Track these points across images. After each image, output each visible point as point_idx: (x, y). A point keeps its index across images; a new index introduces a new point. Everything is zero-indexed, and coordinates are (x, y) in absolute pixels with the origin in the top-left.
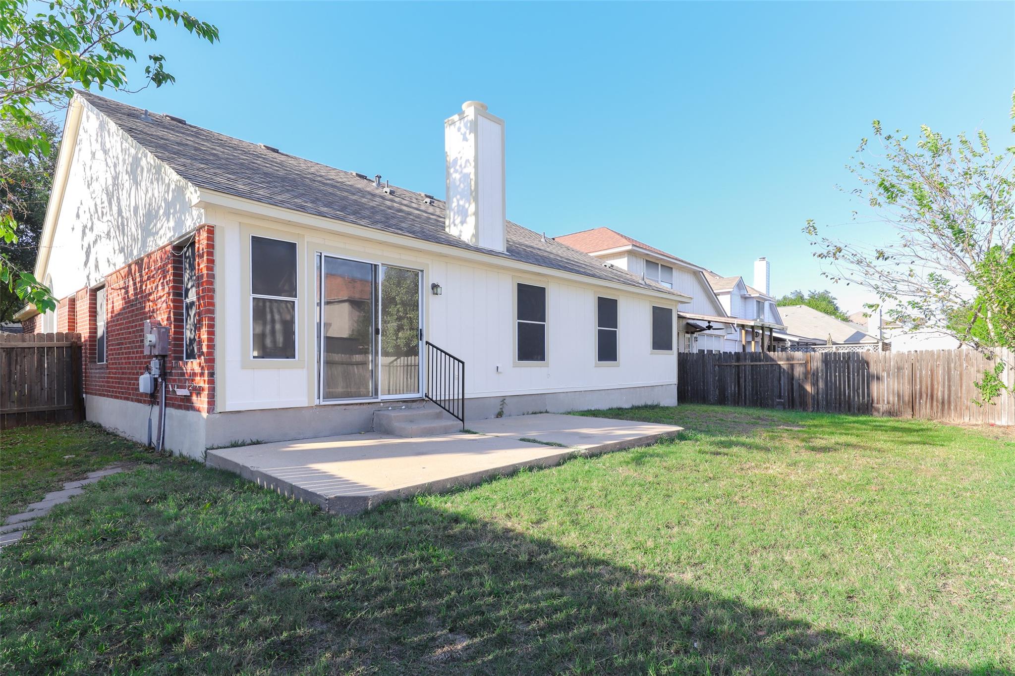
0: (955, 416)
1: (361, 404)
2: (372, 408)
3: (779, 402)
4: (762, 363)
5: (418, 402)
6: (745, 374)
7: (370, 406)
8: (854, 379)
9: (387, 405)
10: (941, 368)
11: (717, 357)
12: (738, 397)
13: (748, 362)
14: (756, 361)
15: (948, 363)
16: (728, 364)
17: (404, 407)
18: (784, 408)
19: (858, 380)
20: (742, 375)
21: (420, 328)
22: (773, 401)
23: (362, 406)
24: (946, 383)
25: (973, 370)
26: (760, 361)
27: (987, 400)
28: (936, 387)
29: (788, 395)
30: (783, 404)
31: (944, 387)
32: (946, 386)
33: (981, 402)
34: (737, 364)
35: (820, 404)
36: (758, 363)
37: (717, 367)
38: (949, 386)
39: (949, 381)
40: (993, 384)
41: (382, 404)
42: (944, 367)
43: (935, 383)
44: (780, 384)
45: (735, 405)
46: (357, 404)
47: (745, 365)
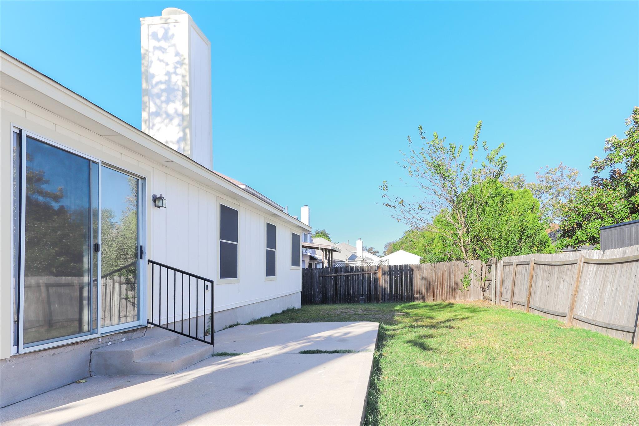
0: (452, 298)
1: (73, 344)
2: (88, 347)
3: (362, 299)
4: (352, 274)
5: (138, 331)
6: (341, 281)
7: (86, 344)
8: (405, 281)
9: (106, 340)
10: (447, 272)
11: (322, 271)
12: (336, 298)
13: (343, 274)
14: (348, 272)
15: (450, 270)
16: (330, 275)
17: (124, 339)
18: (365, 302)
19: (407, 281)
20: (339, 282)
21: (141, 244)
22: (358, 298)
23: (76, 346)
24: (449, 280)
25: (460, 272)
26: (351, 272)
27: (465, 288)
28: (444, 283)
29: (368, 293)
30: (364, 300)
31: (447, 283)
32: (449, 282)
33: (463, 289)
34: (335, 275)
35: (386, 298)
36: (350, 274)
37: (321, 278)
38: (450, 282)
39: (450, 279)
40: (468, 280)
41: (100, 340)
42: (448, 271)
43: (444, 281)
44: (363, 287)
45: (333, 303)
46: (69, 345)
47: (341, 276)
